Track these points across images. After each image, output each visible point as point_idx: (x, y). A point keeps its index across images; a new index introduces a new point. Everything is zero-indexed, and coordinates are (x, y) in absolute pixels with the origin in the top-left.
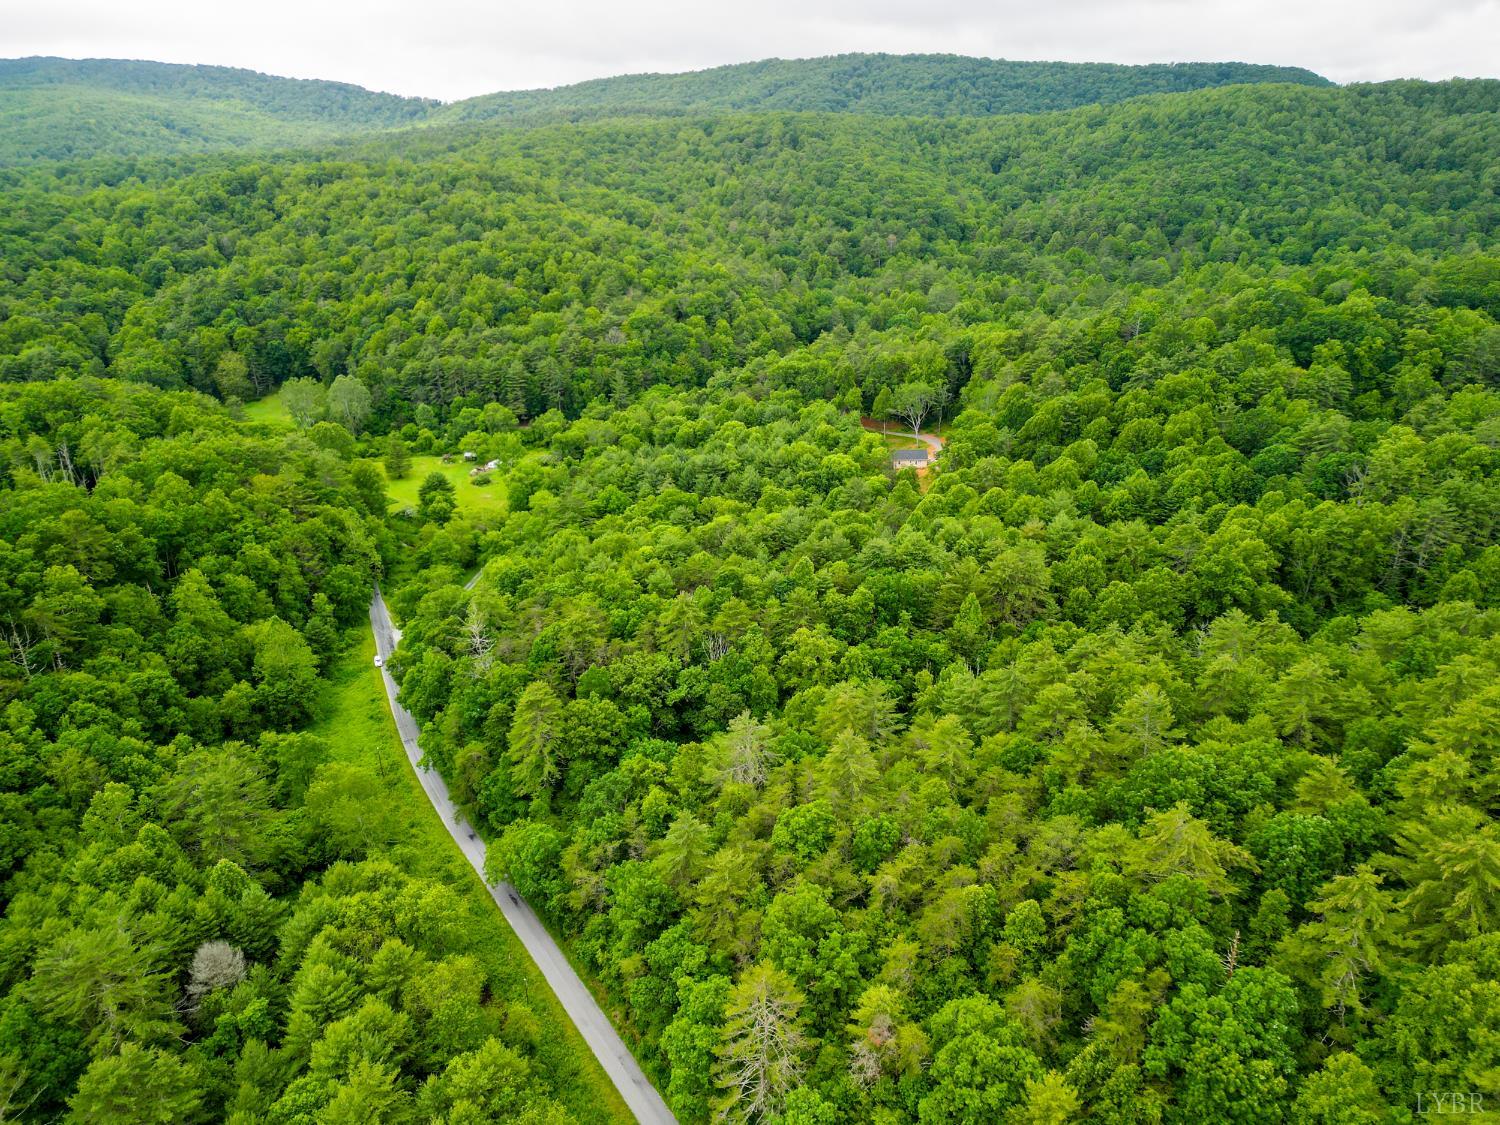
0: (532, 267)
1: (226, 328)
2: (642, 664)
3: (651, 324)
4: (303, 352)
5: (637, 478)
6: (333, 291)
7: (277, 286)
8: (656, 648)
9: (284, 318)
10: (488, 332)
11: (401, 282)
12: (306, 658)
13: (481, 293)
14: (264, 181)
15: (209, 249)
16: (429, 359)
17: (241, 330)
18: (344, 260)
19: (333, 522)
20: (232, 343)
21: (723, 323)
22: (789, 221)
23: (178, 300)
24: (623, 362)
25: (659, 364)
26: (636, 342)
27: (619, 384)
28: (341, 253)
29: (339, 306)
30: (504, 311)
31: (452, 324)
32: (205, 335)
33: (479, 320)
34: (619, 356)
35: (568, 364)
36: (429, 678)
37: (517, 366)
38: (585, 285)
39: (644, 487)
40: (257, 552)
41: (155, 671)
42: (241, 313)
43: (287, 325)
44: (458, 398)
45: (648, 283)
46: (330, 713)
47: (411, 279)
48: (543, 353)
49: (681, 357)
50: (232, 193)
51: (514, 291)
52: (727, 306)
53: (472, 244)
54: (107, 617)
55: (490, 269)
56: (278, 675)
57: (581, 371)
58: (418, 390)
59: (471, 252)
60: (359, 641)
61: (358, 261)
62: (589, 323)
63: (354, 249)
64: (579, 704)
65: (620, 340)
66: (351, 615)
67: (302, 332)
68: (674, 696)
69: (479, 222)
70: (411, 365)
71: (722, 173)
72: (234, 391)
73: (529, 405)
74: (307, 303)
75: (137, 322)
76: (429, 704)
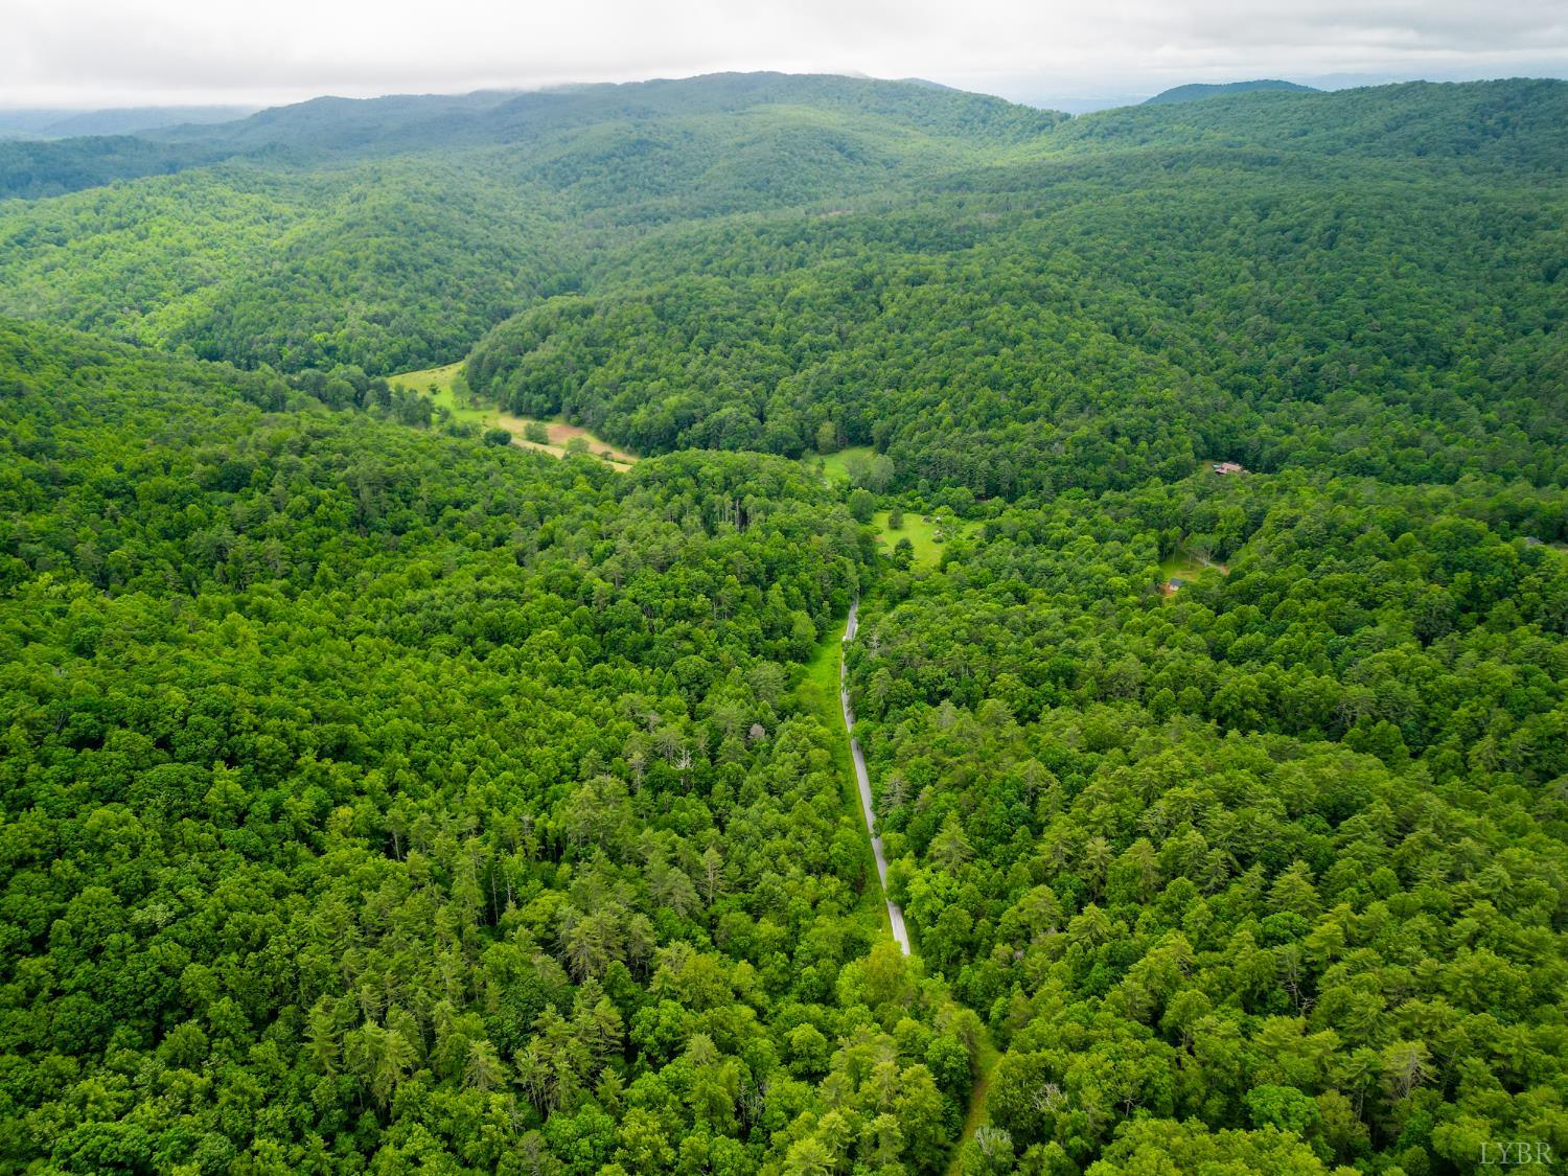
0: (1025, 382)
1: (828, 405)
2: (929, 671)
3: (1087, 442)
4: (868, 426)
5: (1003, 567)
6: (896, 384)
7: (864, 375)
8: (941, 666)
9: (862, 401)
10: (978, 433)
11: (936, 385)
12: (812, 631)
13: (982, 402)
14: (878, 279)
15: (832, 337)
16: (934, 450)
17: (838, 408)
18: (909, 359)
19: (842, 564)
20: (830, 416)
21: (1143, 445)
22: (1271, 336)
23: (807, 381)
24: (1055, 469)
25: (1080, 472)
26: (1071, 456)
27: (1047, 483)
28: (909, 353)
29: (897, 394)
30: (993, 417)
31: (957, 424)
32: (817, 409)
33: (974, 423)
34: (1055, 463)
35: (1018, 465)
36: (854, 654)
37: (985, 463)
38: (1055, 403)
39: (1005, 573)
40: (804, 576)
41: (755, 627)
42: (838, 394)
43: (863, 406)
44: (945, 478)
45: (1102, 403)
46: (817, 659)
47: (944, 382)
48: (1007, 455)
49: (1100, 469)
50: (857, 288)
51: (1004, 401)
52: (1152, 430)
53: (989, 358)
54: (743, 599)
55: (994, 384)
56: (800, 637)
57: (1026, 471)
58: (924, 469)
59: (989, 366)
60: (838, 627)
61: (916, 360)
62: (1043, 436)
63: (917, 351)
64: (898, 681)
65: (1060, 452)
66: (839, 613)
67: (870, 412)
68: (940, 688)
69: (1003, 339)
70: (924, 451)
71: (1245, 273)
72: (824, 446)
73: (987, 489)
74: (878, 392)
75: (783, 393)
76: (853, 664)
